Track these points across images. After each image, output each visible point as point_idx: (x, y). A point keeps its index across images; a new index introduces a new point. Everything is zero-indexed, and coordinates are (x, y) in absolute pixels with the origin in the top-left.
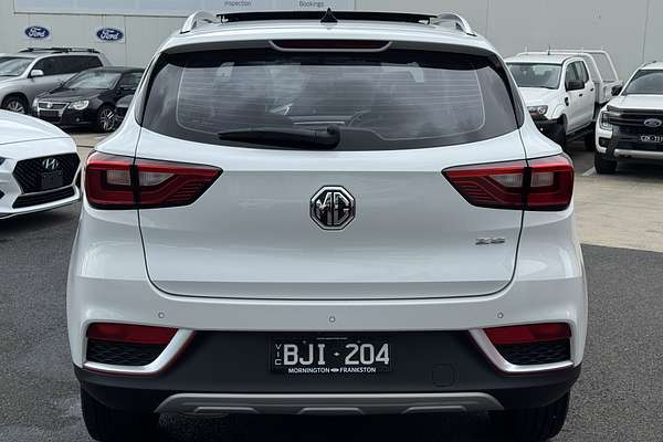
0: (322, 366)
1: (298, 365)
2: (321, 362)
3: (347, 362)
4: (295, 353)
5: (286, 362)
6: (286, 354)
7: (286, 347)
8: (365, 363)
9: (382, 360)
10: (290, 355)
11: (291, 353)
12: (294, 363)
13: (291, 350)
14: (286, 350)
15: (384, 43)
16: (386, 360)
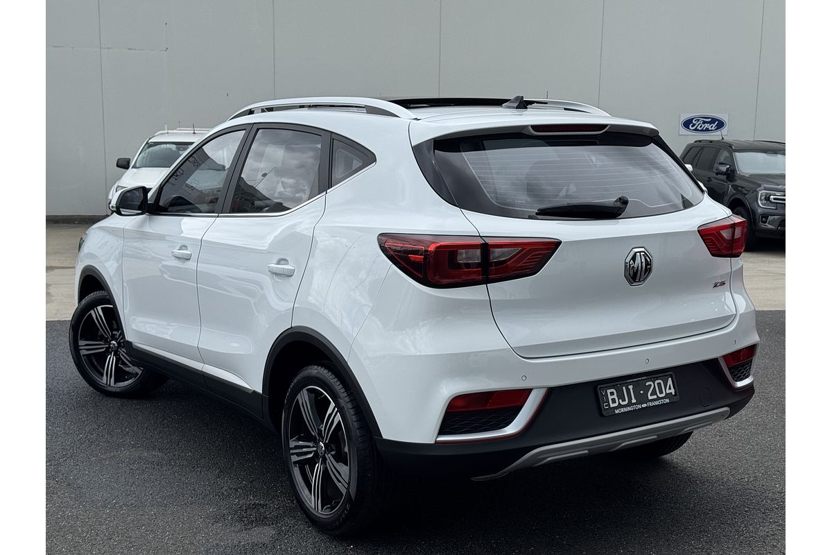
0: (634, 404)
1: (620, 406)
2: (634, 401)
3: (650, 398)
4: (615, 396)
5: (612, 405)
6: (610, 397)
7: (609, 391)
8: (660, 396)
9: (670, 391)
10: (612, 399)
11: (613, 397)
12: (616, 405)
13: (612, 394)
14: (609, 394)
15: (604, 126)
16: (673, 391)
